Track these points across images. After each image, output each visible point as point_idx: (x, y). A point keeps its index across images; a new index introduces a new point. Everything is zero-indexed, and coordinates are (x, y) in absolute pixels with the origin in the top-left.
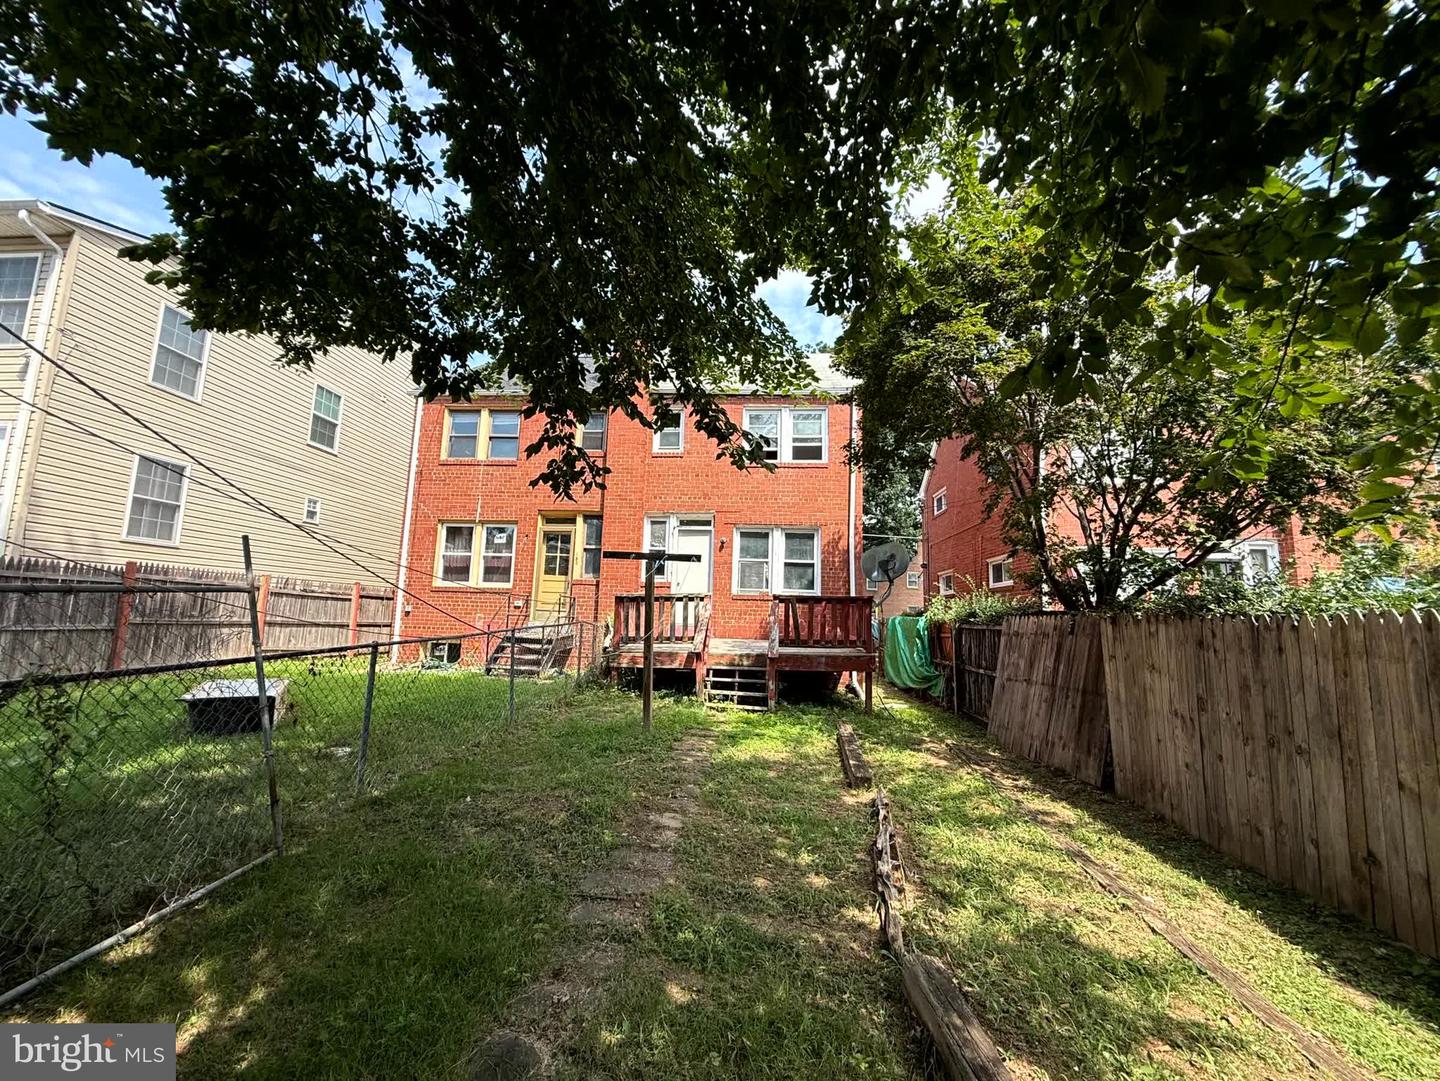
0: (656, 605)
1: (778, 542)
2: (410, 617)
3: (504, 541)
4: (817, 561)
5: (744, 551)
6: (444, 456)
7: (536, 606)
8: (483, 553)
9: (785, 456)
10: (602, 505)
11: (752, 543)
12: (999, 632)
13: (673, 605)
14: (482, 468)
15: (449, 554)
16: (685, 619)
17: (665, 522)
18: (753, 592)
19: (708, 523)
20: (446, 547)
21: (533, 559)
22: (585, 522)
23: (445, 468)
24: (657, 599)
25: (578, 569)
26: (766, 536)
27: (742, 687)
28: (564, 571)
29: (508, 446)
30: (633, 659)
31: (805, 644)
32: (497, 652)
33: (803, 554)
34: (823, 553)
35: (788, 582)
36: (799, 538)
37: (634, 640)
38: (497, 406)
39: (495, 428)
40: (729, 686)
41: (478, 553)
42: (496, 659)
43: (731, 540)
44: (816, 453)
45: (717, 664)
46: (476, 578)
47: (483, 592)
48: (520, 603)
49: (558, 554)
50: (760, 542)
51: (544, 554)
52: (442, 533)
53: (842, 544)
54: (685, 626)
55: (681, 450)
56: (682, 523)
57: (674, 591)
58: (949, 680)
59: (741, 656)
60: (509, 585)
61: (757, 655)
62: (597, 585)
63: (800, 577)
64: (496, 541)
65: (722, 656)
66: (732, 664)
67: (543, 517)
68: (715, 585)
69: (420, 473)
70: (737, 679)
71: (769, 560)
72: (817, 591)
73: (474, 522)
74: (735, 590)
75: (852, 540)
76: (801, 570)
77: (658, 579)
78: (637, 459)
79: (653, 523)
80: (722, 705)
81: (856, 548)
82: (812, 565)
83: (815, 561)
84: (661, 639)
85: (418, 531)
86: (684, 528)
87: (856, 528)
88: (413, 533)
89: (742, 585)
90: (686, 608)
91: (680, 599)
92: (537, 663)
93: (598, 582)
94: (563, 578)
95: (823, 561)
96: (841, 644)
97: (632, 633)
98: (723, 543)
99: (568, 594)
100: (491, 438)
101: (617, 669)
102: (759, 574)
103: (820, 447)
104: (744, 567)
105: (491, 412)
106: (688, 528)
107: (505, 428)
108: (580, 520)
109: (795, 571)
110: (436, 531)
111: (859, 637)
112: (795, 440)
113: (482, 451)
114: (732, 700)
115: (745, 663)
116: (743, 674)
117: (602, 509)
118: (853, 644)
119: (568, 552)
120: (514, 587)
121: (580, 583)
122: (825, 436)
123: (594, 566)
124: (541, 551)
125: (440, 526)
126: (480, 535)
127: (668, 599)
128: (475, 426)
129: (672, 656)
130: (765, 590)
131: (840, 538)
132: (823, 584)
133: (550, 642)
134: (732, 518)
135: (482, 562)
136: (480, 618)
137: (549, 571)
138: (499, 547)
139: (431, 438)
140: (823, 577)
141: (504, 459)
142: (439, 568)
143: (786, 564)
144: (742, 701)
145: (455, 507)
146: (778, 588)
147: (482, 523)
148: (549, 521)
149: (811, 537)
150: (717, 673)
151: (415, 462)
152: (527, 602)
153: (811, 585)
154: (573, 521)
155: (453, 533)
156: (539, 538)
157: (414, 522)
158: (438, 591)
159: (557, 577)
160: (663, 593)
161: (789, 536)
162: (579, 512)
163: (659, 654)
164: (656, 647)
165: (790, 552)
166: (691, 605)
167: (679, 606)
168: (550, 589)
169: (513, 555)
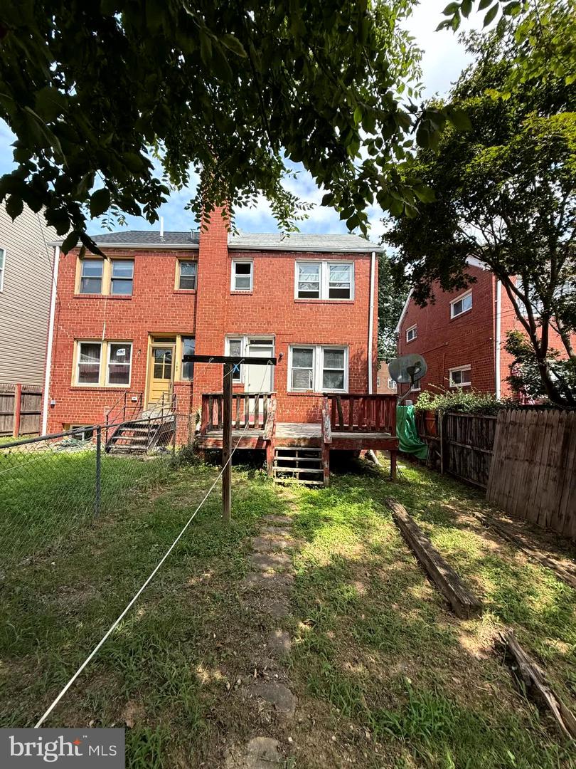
0: (234, 401)
1: (319, 355)
2: (55, 409)
3: (124, 354)
4: (346, 369)
5: (295, 362)
6: (77, 292)
7: (148, 400)
8: (109, 363)
9: (325, 295)
10: (195, 328)
11: (301, 356)
12: (495, 421)
13: (246, 401)
14: (106, 301)
15: (84, 363)
16: (257, 410)
17: (240, 341)
18: (303, 390)
19: (270, 342)
20: (82, 358)
21: (145, 367)
22: (182, 341)
23: (77, 301)
24: (234, 397)
25: (178, 375)
26: (310, 351)
27: (302, 465)
28: (168, 376)
29: (125, 285)
30: (216, 442)
31: (346, 430)
32: (115, 435)
33: (335, 364)
34: (350, 363)
35: (325, 384)
36: (333, 353)
37: (217, 428)
38: (116, 255)
39: (115, 272)
40: (291, 464)
41: (105, 362)
42: (114, 441)
43: (287, 354)
44: (345, 293)
45: (281, 445)
46: (104, 381)
47: (108, 390)
48: (136, 398)
49: (164, 364)
50: (307, 356)
51: (153, 363)
52: (77, 348)
53: (363, 357)
54: (257, 417)
55: (251, 290)
56: (252, 342)
57: (247, 390)
58: (433, 450)
59: (299, 439)
60: (128, 386)
61: (311, 438)
62: (192, 386)
63: (333, 381)
64: (118, 354)
65: (285, 439)
66: (292, 446)
67: (152, 337)
68: (275, 386)
69: (58, 304)
70: (297, 458)
71: (313, 368)
72: (345, 390)
73: (100, 340)
74: (289, 389)
75: (370, 354)
76: (335, 375)
77: (235, 381)
78: (219, 296)
79: (231, 342)
80: (287, 481)
81: (373, 360)
82: (343, 371)
83: (344, 369)
84: (238, 427)
85: (59, 346)
86: (253, 345)
87: (373, 346)
88: (55, 348)
89: (294, 385)
90: (257, 403)
91: (252, 397)
92: (145, 443)
93: (192, 383)
94: (167, 380)
95: (350, 369)
96: (374, 430)
97: (215, 422)
98: (281, 356)
99: (171, 393)
100: (112, 280)
101: (204, 450)
102: (306, 378)
103: (349, 290)
104: (295, 373)
105: (112, 260)
106: (256, 346)
107: (123, 272)
108: (178, 339)
109: (330, 376)
110: (72, 346)
111: (387, 423)
112: (331, 284)
113: (106, 289)
114: (295, 476)
115: (303, 444)
116: (301, 454)
117: (194, 331)
118: (382, 430)
119: (170, 362)
120: (132, 387)
121: (179, 384)
122: (352, 282)
123: (189, 372)
124: (151, 362)
125: (75, 343)
126: (106, 350)
127: (243, 397)
128: (100, 271)
129: (246, 439)
130: (310, 389)
131: (362, 353)
132: (350, 385)
133: (155, 427)
134: (287, 338)
135: (108, 369)
136: (107, 409)
137: (157, 375)
138: (120, 359)
139: (66, 277)
140: (350, 380)
141: (123, 295)
142: (76, 372)
143: (324, 371)
144: (302, 476)
145: (86, 329)
146: (319, 388)
147: (107, 341)
148: (156, 339)
149: (342, 352)
150: (282, 453)
151: (54, 296)
152: (141, 398)
153: (341, 386)
154: (174, 341)
155: (86, 349)
156: (149, 351)
157: (55, 340)
158: (76, 389)
159: (163, 380)
160: (239, 391)
161: (326, 352)
162: (179, 333)
163: (237, 438)
164: (234, 433)
165: (327, 363)
166: (261, 401)
167: (252, 401)
168: (157, 389)
169: (131, 364)
